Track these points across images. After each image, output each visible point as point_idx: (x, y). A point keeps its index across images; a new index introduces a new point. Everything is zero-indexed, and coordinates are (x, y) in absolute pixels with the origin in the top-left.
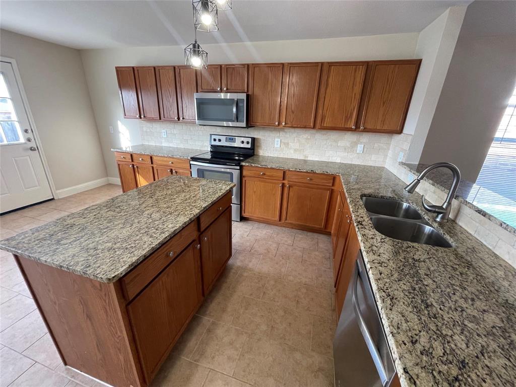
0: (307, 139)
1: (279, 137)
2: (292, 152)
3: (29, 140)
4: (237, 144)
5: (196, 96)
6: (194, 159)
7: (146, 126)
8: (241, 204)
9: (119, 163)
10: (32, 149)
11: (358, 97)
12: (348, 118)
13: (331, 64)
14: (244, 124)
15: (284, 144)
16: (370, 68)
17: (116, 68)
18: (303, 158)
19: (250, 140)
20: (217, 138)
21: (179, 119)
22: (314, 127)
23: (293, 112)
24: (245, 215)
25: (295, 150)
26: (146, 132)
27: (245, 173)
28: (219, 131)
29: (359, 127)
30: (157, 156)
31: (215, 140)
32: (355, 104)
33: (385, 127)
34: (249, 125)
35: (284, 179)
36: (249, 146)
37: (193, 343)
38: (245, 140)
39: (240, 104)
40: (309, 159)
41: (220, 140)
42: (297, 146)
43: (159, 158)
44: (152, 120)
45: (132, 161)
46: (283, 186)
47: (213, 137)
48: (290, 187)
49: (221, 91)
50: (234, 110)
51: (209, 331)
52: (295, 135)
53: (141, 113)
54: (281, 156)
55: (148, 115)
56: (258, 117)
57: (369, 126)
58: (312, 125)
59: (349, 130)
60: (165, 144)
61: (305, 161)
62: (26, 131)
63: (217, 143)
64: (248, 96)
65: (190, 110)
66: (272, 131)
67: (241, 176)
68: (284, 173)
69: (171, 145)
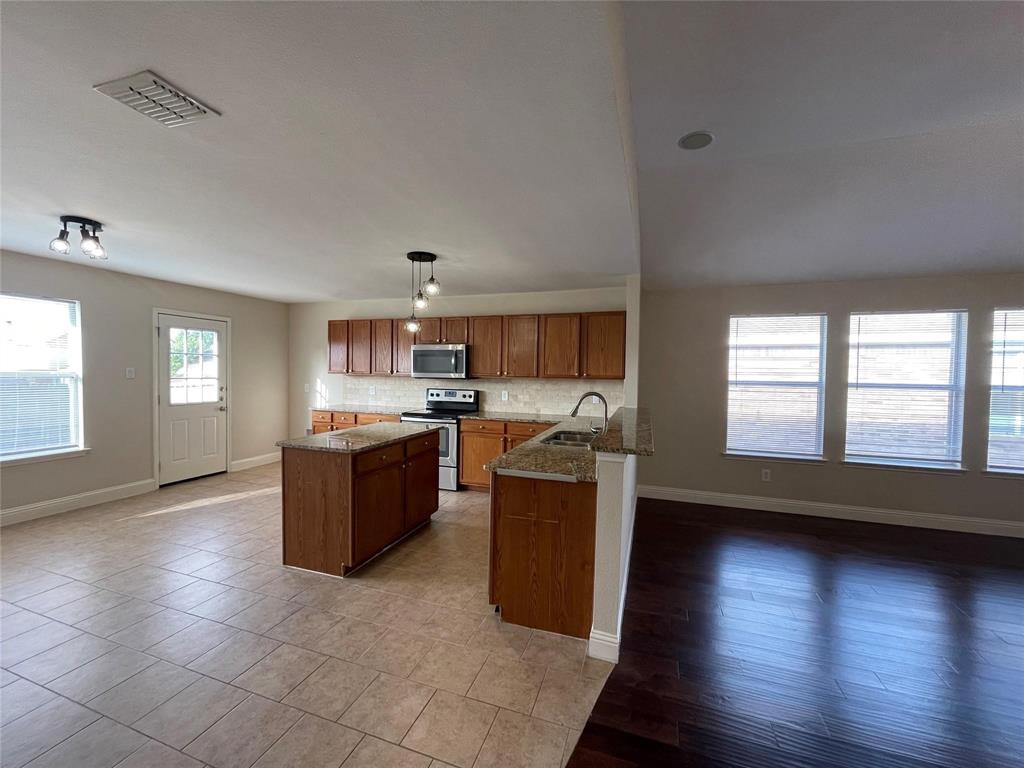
0: (537, 390)
1: (505, 389)
2: (522, 405)
3: (221, 399)
4: (459, 398)
5: (413, 348)
6: (405, 414)
7: (351, 382)
8: (458, 467)
9: (315, 424)
10: (221, 409)
11: (577, 344)
12: (570, 367)
13: (547, 316)
14: (463, 376)
15: (513, 396)
16: (583, 319)
17: (329, 322)
18: (535, 412)
19: (472, 393)
20: (435, 392)
21: (392, 372)
22: (538, 376)
23: (515, 362)
24: (464, 482)
25: (525, 403)
26: (351, 389)
27: (462, 428)
28: (438, 384)
29: (582, 374)
30: (364, 413)
31: (432, 395)
32: (575, 352)
33: (608, 374)
34: (469, 376)
35: (506, 432)
36: (472, 400)
37: (391, 559)
38: (467, 393)
39: (459, 355)
40: (541, 413)
41: (438, 395)
42: (527, 398)
43: (365, 416)
44: (362, 375)
45: (332, 421)
46: (505, 440)
47: (431, 391)
48: (512, 441)
49: (440, 342)
50: (453, 361)
51: (407, 555)
52: (524, 386)
53: (349, 368)
54: (510, 411)
55: (357, 369)
56: (480, 368)
57: (593, 373)
58: (535, 373)
59: (573, 377)
60: (370, 403)
61: (538, 416)
62: (221, 389)
63: (436, 399)
64: (468, 348)
65: (406, 363)
66: (497, 383)
67: (459, 432)
68: (506, 425)
69: (379, 403)
